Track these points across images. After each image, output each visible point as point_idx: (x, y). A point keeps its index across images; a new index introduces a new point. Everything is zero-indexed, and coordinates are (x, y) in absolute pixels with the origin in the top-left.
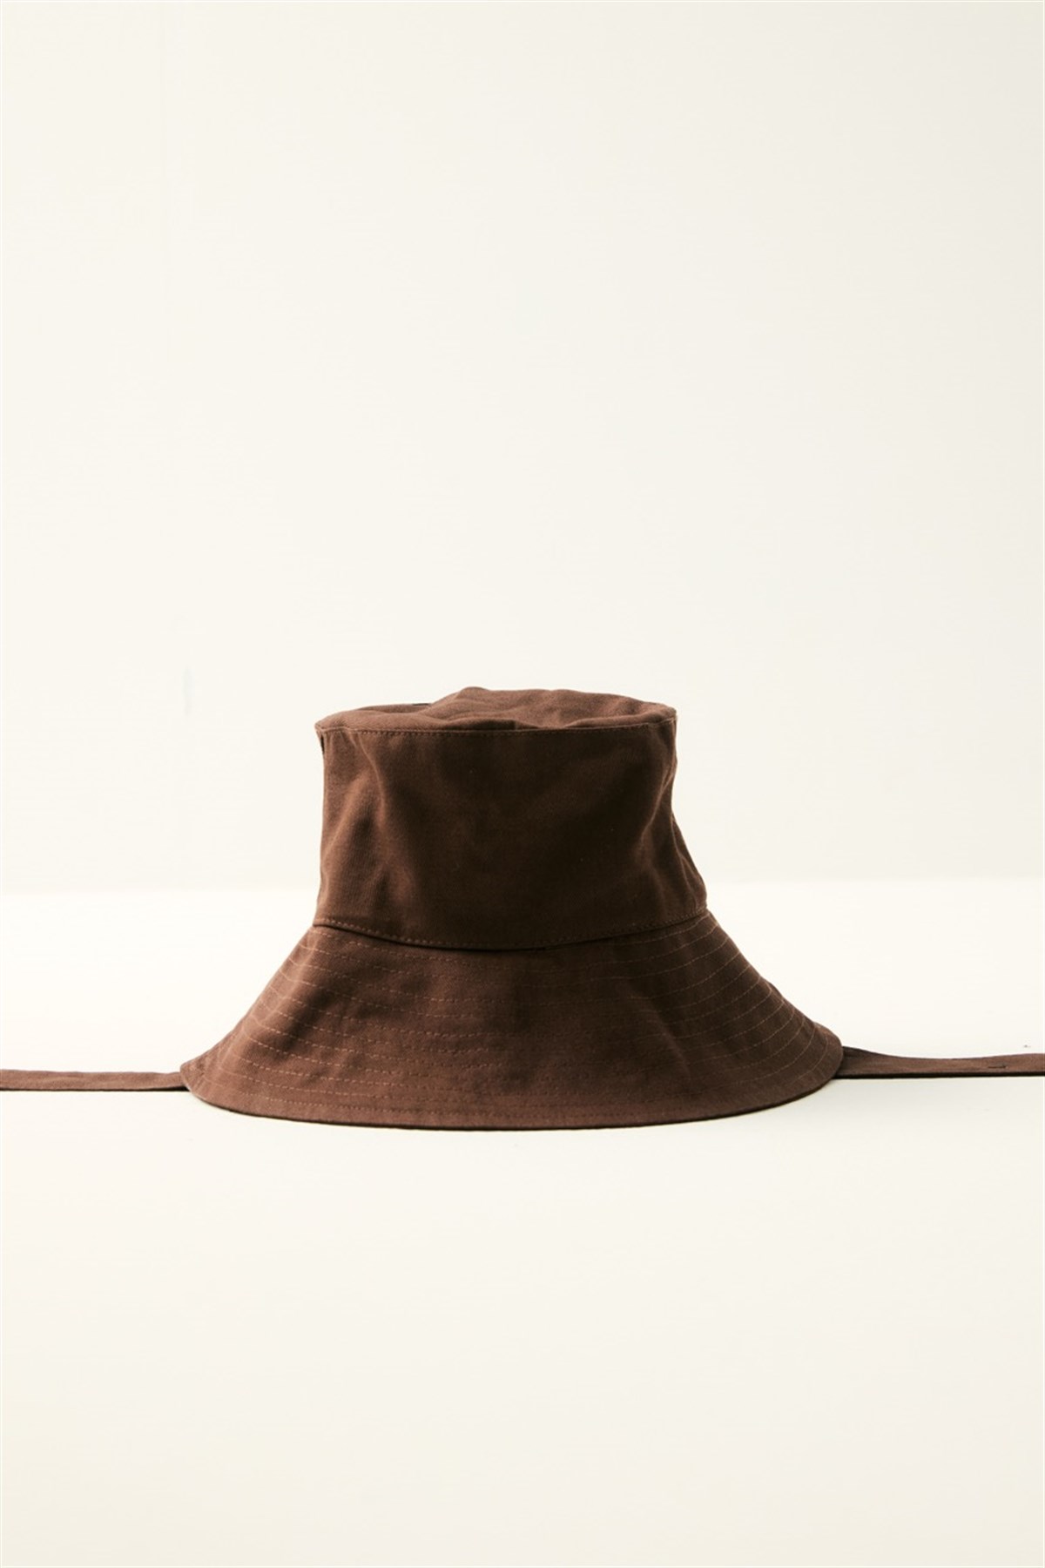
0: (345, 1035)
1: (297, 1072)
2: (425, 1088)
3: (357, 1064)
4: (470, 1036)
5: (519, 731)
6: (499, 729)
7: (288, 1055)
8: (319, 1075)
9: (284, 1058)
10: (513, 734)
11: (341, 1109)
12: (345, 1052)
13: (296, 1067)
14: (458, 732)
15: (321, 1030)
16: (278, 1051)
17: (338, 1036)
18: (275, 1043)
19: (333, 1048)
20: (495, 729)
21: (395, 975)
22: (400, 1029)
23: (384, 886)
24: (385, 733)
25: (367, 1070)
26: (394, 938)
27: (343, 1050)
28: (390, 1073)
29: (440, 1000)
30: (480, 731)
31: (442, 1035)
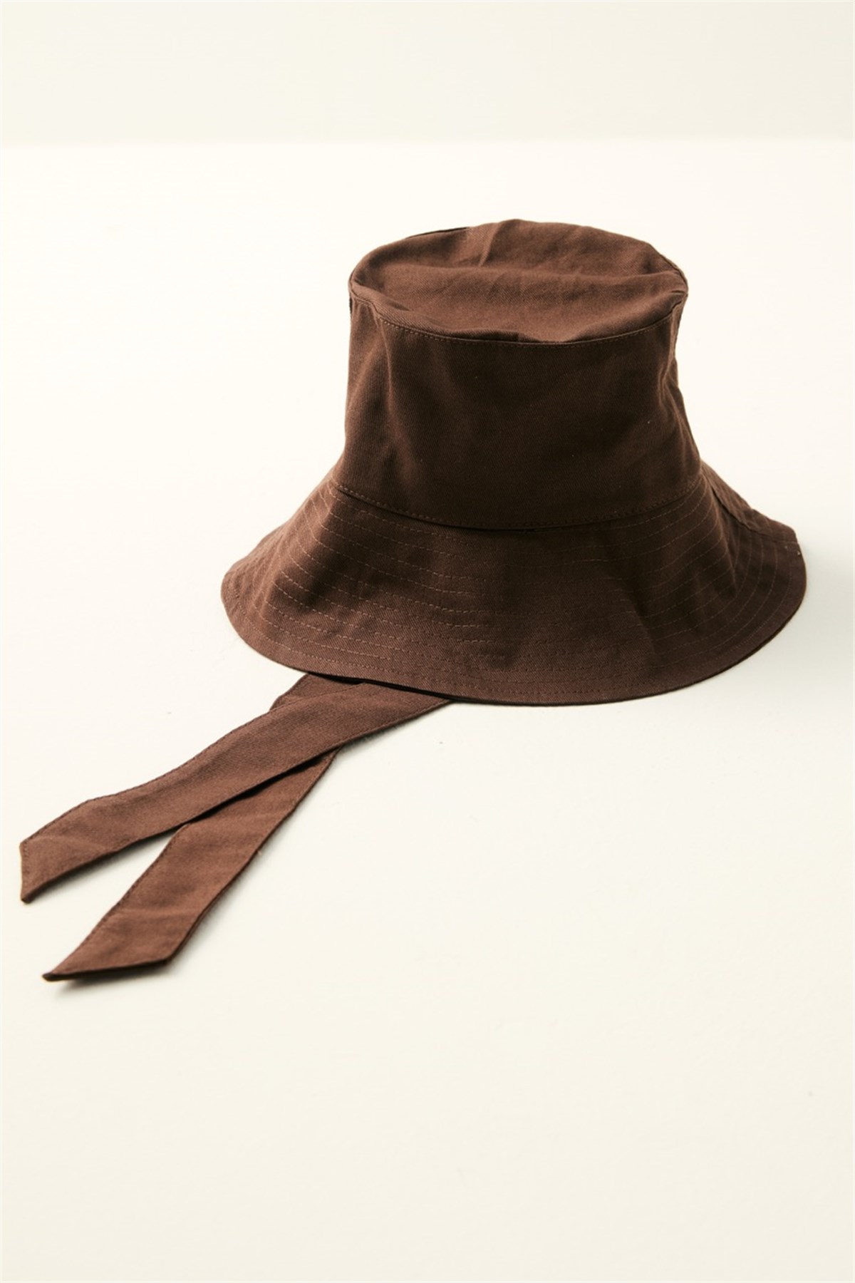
0: (360, 598)
1: (317, 627)
2: (422, 655)
3: (368, 625)
4: (465, 612)
5: (521, 343)
6: (503, 340)
7: (310, 610)
8: (335, 632)
9: (307, 612)
10: (516, 346)
11: (350, 666)
12: (360, 615)
13: (315, 622)
14: (466, 340)
15: (339, 590)
16: (301, 604)
17: (354, 598)
18: (298, 596)
19: (350, 609)
20: (500, 340)
21: (402, 547)
22: (406, 599)
23: (391, 463)
24: (402, 329)
25: (376, 633)
26: (401, 511)
27: (358, 612)
28: (395, 638)
29: (441, 575)
30: (487, 341)
31: (442, 608)
